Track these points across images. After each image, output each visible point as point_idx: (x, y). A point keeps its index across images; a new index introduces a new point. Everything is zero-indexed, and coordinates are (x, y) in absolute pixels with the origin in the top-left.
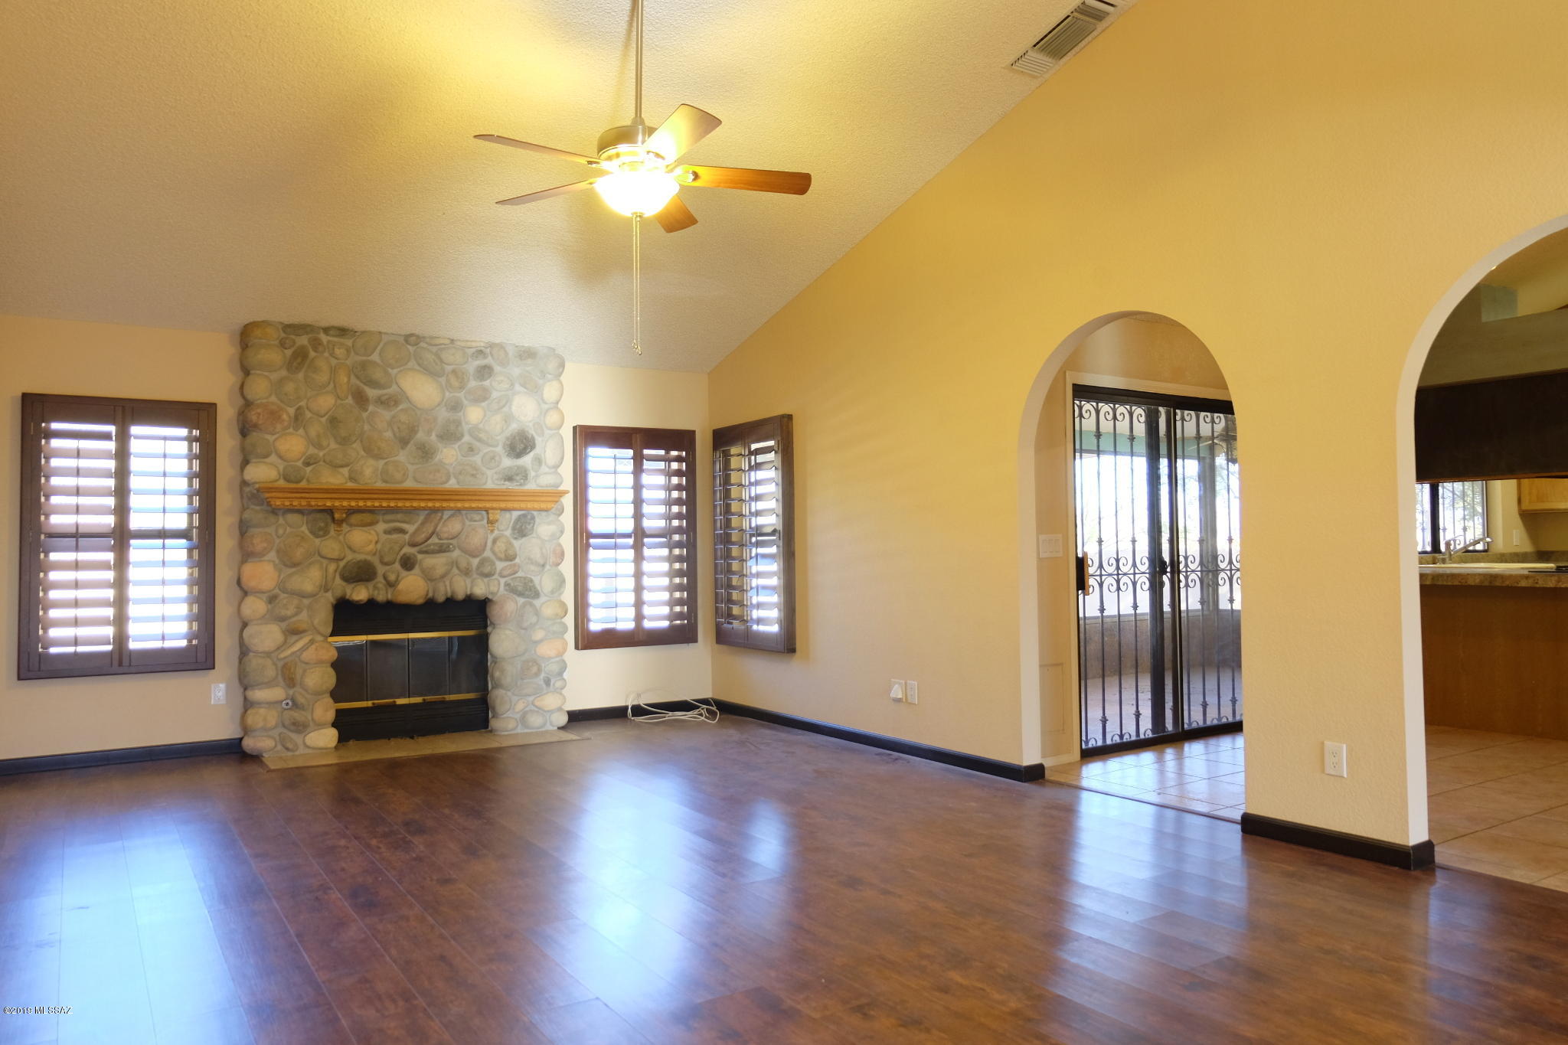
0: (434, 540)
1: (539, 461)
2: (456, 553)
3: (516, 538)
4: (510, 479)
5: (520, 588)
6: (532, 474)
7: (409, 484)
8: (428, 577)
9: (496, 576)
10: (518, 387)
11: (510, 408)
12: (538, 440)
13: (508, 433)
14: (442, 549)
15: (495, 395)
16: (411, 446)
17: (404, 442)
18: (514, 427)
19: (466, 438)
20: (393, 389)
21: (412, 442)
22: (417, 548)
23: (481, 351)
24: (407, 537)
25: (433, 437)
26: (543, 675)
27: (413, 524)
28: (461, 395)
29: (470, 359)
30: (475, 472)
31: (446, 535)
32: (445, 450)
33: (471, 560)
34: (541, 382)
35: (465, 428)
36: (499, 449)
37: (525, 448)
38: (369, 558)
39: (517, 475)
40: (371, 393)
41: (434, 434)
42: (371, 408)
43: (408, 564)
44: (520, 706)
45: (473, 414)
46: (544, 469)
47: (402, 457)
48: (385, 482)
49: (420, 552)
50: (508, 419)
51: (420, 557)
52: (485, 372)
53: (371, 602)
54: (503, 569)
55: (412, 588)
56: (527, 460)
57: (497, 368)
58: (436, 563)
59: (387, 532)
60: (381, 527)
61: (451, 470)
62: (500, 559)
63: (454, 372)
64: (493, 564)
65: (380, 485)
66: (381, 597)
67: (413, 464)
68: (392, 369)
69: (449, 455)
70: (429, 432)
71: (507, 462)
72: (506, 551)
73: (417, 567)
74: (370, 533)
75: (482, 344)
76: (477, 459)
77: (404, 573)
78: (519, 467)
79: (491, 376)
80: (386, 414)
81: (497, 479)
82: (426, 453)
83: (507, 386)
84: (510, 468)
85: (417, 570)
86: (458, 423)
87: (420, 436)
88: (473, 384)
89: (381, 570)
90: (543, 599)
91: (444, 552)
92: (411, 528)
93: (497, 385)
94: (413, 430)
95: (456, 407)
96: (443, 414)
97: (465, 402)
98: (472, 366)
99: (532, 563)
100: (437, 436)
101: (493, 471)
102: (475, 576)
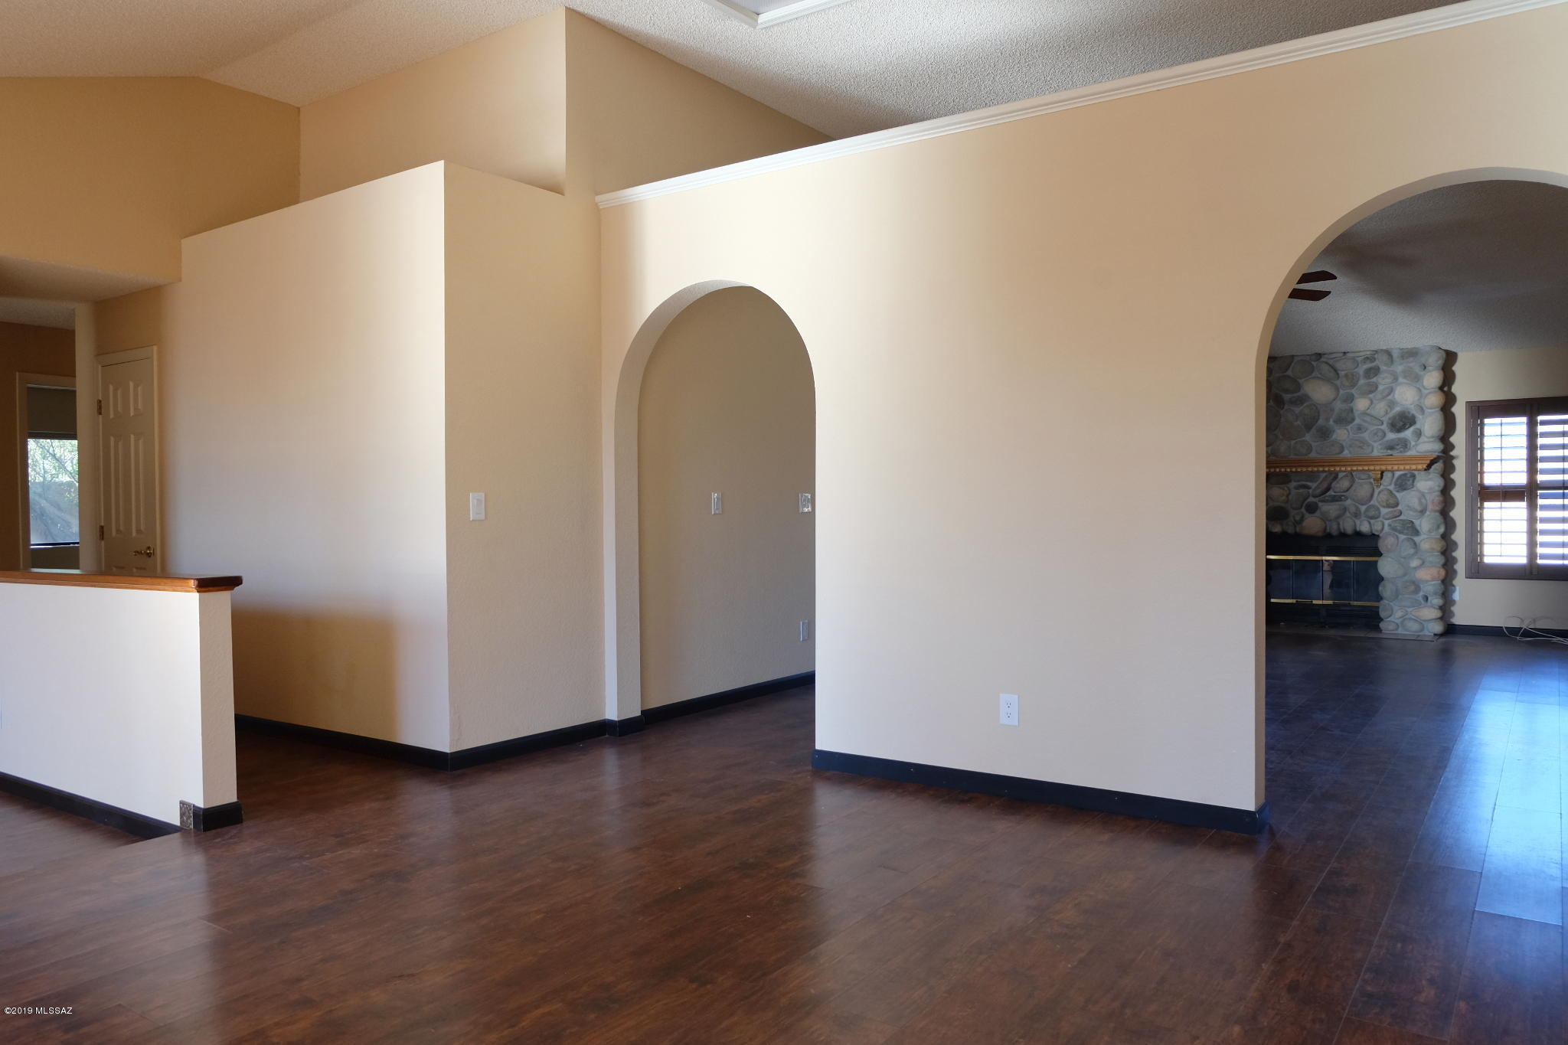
0: (1331, 493)
1: (1419, 434)
2: (1349, 502)
3: (1398, 491)
4: (1391, 448)
5: (1399, 528)
6: (1413, 443)
7: (1313, 455)
8: (1325, 519)
9: (1381, 519)
10: (1401, 380)
11: (1394, 396)
12: (1419, 417)
13: (1391, 414)
14: (1335, 499)
15: (1381, 388)
16: (1313, 430)
17: (1308, 428)
18: (1398, 409)
19: (1357, 421)
20: (1302, 392)
21: (1315, 427)
22: (1317, 499)
23: (1367, 358)
24: (1311, 491)
25: (1331, 422)
26: (1421, 593)
27: (1316, 482)
28: (1353, 391)
29: (1360, 365)
30: (1361, 445)
31: (1338, 490)
32: (1338, 431)
33: (1360, 506)
34: (1422, 373)
35: (1356, 414)
36: (1384, 427)
37: (1404, 425)
38: (1283, 505)
39: (1398, 445)
40: (1287, 397)
41: (1331, 420)
42: (1286, 407)
43: (1312, 509)
44: (1399, 614)
45: (1361, 404)
46: (1423, 439)
47: (1308, 437)
48: (1296, 455)
49: (1319, 501)
50: (1392, 404)
51: (1320, 504)
52: (1374, 371)
53: (1284, 533)
54: (1387, 514)
55: (1312, 525)
56: (1408, 434)
57: (1383, 368)
58: (1331, 509)
59: (1297, 488)
60: (1293, 484)
61: (1344, 444)
62: (1384, 507)
63: (1346, 376)
64: (1378, 509)
65: (1292, 457)
66: (1290, 530)
67: (1315, 442)
68: (1301, 379)
69: (1341, 434)
70: (1327, 420)
71: (1392, 436)
72: (1387, 500)
73: (1318, 511)
74: (1284, 489)
75: (1368, 353)
76: (1366, 435)
77: (1307, 515)
78: (1399, 439)
79: (1376, 375)
80: (1297, 410)
81: (1381, 449)
82: (1325, 434)
83: (1390, 380)
84: (1392, 440)
85: (1318, 513)
86: (1352, 410)
87: (1321, 422)
88: (1362, 381)
89: (1293, 513)
90: (1423, 536)
91: (1337, 501)
92: (1313, 485)
93: (1383, 381)
94: (1315, 419)
95: (1350, 399)
96: (1339, 406)
97: (1356, 395)
98: (1361, 370)
99: (1411, 510)
100: (1334, 422)
101: (1378, 443)
102: (1363, 518)
